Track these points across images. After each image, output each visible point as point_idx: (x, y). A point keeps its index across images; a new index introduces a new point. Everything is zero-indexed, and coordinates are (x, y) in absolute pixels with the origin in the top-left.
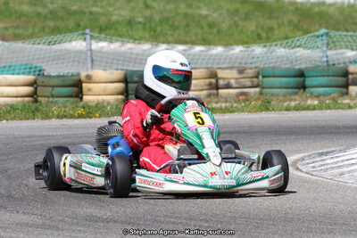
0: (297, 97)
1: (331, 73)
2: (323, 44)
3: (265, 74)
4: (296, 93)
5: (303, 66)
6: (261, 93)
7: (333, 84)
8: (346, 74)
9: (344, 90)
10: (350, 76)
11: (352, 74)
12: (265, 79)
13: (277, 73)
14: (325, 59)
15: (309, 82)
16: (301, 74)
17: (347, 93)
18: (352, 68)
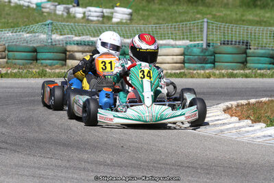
0: (32, 66)
1: (55, 50)
2: (49, 31)
3: (10, 50)
4: (31, 63)
5: (35, 45)
6: (7, 63)
7: (57, 58)
8: (65, 51)
9: (64, 62)
10: (68, 53)
11: (69, 51)
12: (10, 53)
13: (19, 49)
14: (50, 41)
15: (40, 55)
16: (35, 50)
17: (65, 65)
18: (69, 48)
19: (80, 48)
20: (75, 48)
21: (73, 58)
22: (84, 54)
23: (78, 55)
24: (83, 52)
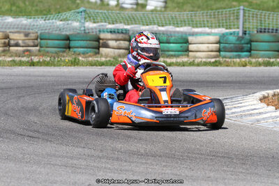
0: (65, 54)
1: (88, 39)
2: (82, 18)
3: (43, 37)
4: (64, 52)
5: (68, 33)
6: (39, 51)
7: (90, 46)
8: (98, 39)
9: (97, 50)
10: (101, 41)
11: (103, 39)
12: (42, 41)
13: (51, 37)
14: (83, 29)
15: (72, 44)
16: (68, 38)
17: (98, 53)
18: (102, 36)
19: (114, 36)
20: (108, 36)
21: (106, 46)
22: (118, 42)
23: (112, 43)
24: (117, 40)
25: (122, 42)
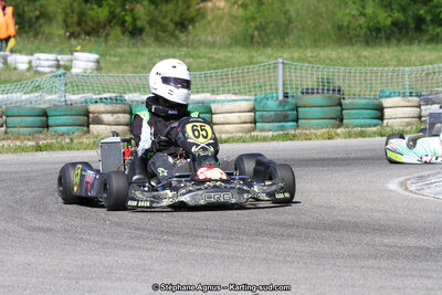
0: (41, 136)
1: (73, 112)
2: (61, 85)
3: (9, 114)
4: (41, 132)
5: (44, 106)
6: (6, 133)
7: (75, 123)
8: (87, 113)
9: (85, 129)
10: (91, 115)
11: (93, 113)
12: (9, 119)
13: (23, 112)
14: (63, 99)
15: (51, 121)
16: (45, 114)
17: (88, 132)
18: (92, 108)
19: (109, 108)
20: (101, 107)
21: (99, 122)
22: (115, 116)
23: (106, 118)
24: (112, 113)
25: (121, 115)
